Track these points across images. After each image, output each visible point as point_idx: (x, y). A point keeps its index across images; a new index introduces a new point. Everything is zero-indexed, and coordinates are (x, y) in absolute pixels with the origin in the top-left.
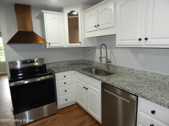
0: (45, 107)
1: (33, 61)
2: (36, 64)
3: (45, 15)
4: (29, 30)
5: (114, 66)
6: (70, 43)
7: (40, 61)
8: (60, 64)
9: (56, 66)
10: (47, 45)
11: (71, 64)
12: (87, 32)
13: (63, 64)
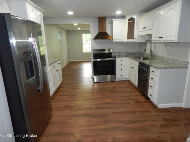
0: (109, 76)
1: (104, 50)
2: (107, 52)
3: (114, 21)
4: (104, 31)
5: (155, 55)
6: (128, 39)
7: (108, 50)
8: (121, 53)
9: (118, 54)
10: (114, 40)
11: (129, 54)
12: (140, 32)
13: (123, 54)
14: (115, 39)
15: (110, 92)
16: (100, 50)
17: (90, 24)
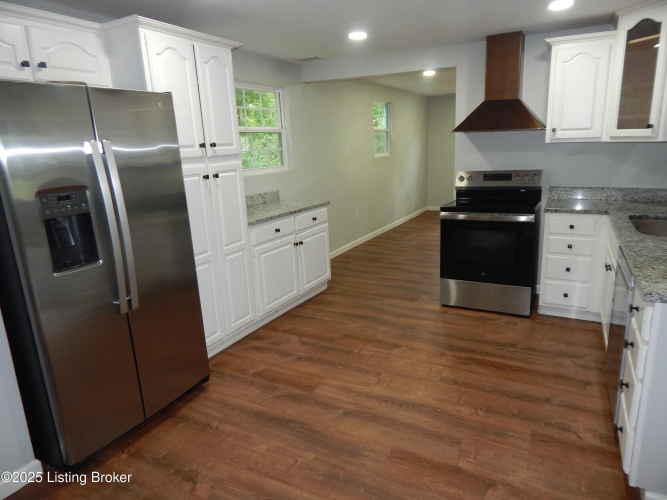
1: (507, 177)
3: (555, 48)
4: (508, 96)
6: (621, 125)
7: (525, 176)
10: (548, 132)
14: (554, 130)
15: (467, 359)
16: (488, 176)
17: (454, 69)
